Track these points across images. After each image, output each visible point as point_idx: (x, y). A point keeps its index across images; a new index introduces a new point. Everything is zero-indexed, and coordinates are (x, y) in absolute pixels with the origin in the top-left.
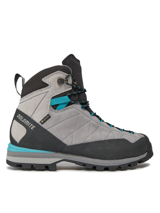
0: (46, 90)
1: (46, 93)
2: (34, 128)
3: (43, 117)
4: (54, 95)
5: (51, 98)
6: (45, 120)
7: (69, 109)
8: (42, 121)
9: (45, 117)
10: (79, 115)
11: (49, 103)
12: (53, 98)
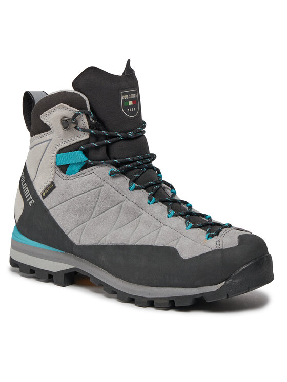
0: (49, 137)
1: (48, 142)
2: (33, 204)
3: (46, 185)
4: (61, 147)
5: (55, 152)
6: (46, 191)
7: (85, 174)
8: (44, 194)
9: (49, 186)
10: (103, 188)
11: (53, 161)
12: (60, 151)
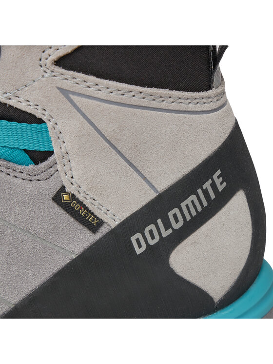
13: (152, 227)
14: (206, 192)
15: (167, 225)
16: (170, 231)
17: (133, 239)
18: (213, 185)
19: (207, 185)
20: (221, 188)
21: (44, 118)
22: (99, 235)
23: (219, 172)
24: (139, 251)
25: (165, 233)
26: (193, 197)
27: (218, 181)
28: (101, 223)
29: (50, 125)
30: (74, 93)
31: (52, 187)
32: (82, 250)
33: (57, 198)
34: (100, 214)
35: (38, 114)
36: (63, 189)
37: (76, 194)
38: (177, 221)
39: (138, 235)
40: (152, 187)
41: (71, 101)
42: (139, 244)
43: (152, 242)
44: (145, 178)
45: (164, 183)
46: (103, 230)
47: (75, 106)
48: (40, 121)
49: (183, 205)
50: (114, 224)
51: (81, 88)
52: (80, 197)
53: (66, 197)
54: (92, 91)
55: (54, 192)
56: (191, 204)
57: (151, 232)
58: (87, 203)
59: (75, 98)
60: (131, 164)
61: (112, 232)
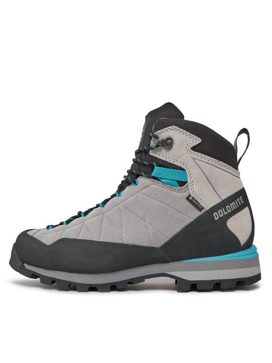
13: (221, 210)
14: (238, 202)
15: (226, 211)
16: (227, 213)
17: (214, 214)
18: (240, 200)
19: (238, 200)
20: (242, 202)
21: (186, 169)
22: (202, 213)
23: (241, 197)
24: (216, 219)
25: (225, 213)
26: (234, 203)
27: (242, 200)
28: (203, 208)
29: (187, 171)
30: (197, 159)
31: (186, 194)
32: (195, 218)
33: (188, 198)
34: (203, 205)
35: (184, 167)
36: (190, 195)
37: (194, 197)
38: (229, 210)
39: (216, 213)
40: (220, 198)
41: (196, 162)
42: (216, 216)
43: (221, 216)
44: (218, 194)
45: (224, 197)
46: (204, 211)
47: (197, 164)
48: (184, 170)
49: (231, 205)
50: (207, 209)
51: (199, 158)
52: (196, 198)
53: (191, 198)
54: (203, 159)
55: (187, 196)
56: (233, 205)
57: (220, 212)
58: (198, 200)
59: (197, 161)
60: (213, 188)
61: (207, 211)
